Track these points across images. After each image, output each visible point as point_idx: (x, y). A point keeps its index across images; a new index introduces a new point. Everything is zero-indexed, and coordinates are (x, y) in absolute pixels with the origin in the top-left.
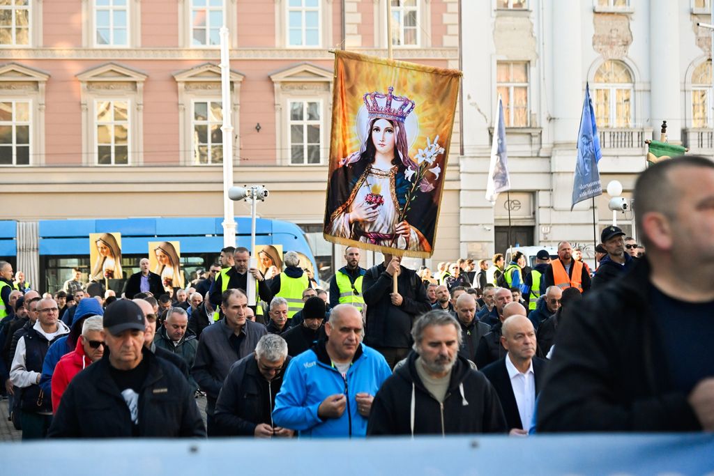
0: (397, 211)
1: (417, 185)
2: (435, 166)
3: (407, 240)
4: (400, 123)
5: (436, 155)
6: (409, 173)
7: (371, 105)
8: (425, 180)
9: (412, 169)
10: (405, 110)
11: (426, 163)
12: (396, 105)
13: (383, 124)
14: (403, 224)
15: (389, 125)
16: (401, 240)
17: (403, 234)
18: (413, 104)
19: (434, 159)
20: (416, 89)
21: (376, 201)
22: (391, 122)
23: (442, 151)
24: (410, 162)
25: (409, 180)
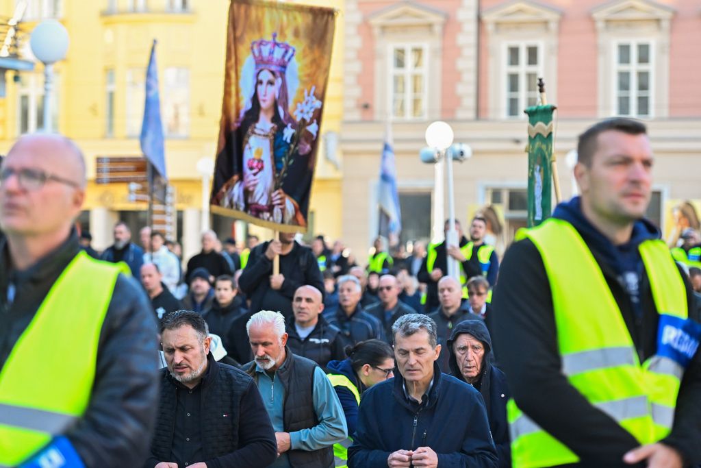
0: (274, 178)
1: (296, 146)
2: (311, 123)
3: (283, 210)
4: (283, 74)
5: (313, 110)
6: (288, 133)
7: (257, 54)
8: (303, 140)
9: (292, 127)
10: (286, 59)
11: (303, 120)
12: (278, 53)
13: (265, 76)
14: (279, 193)
15: (271, 77)
16: (277, 210)
17: (279, 204)
18: (294, 51)
19: (311, 115)
20: (296, 33)
21: (257, 166)
22: (273, 73)
23: (318, 104)
24: (290, 119)
25: (289, 141)
